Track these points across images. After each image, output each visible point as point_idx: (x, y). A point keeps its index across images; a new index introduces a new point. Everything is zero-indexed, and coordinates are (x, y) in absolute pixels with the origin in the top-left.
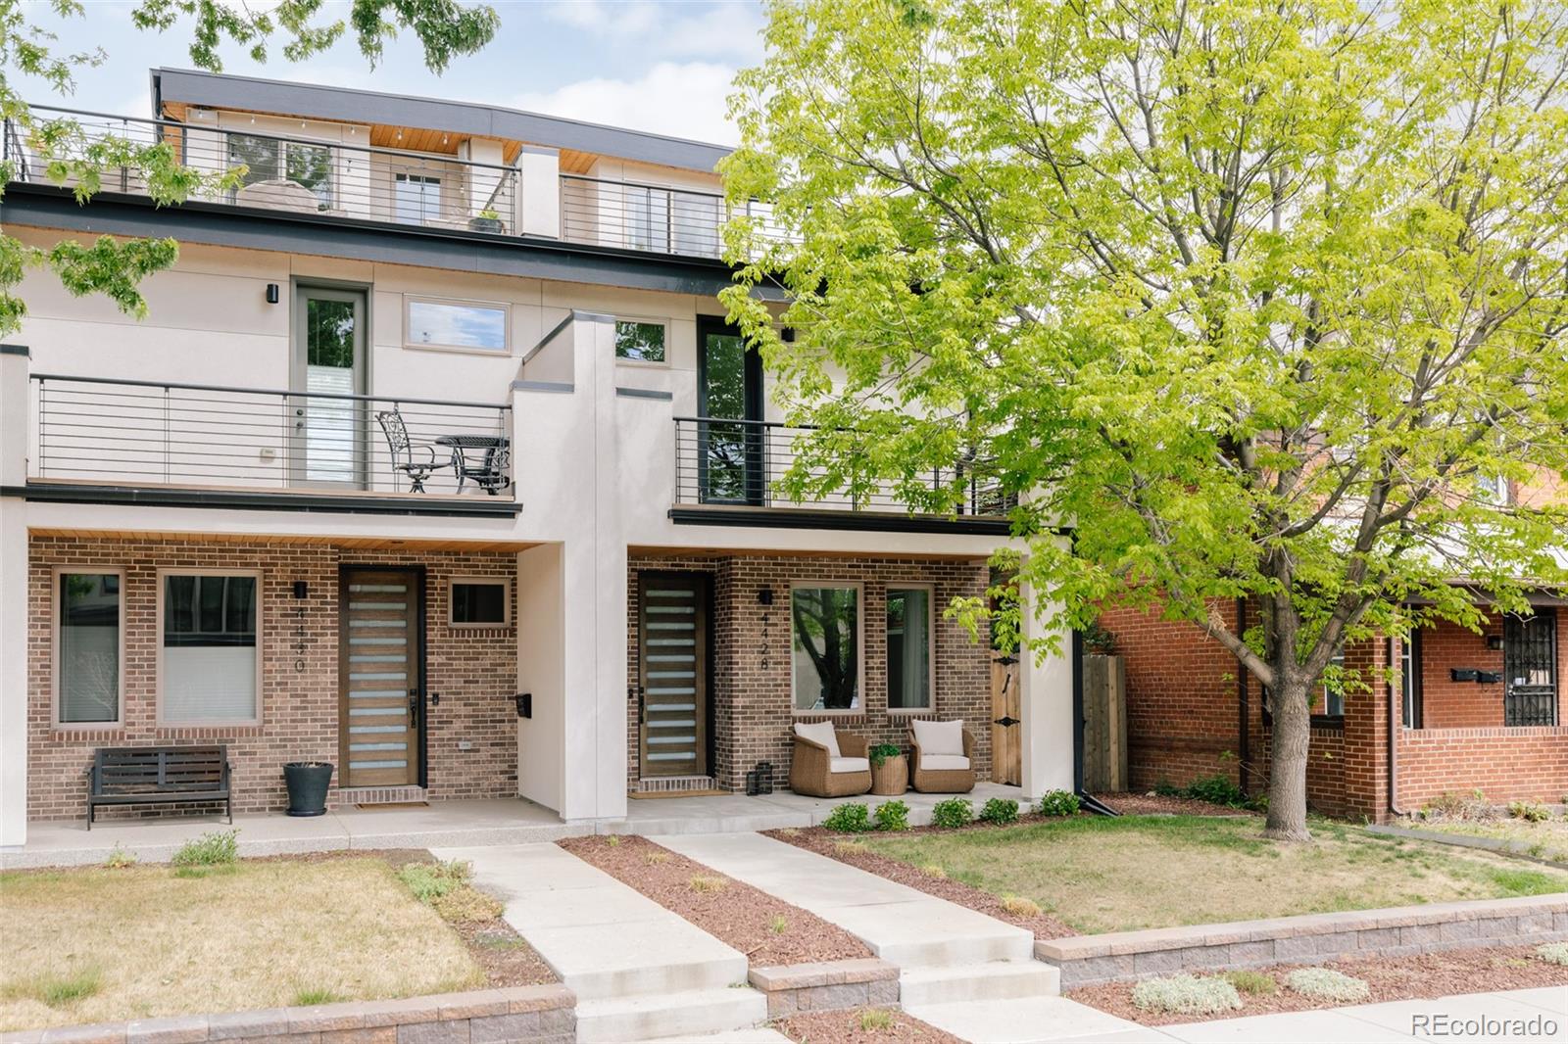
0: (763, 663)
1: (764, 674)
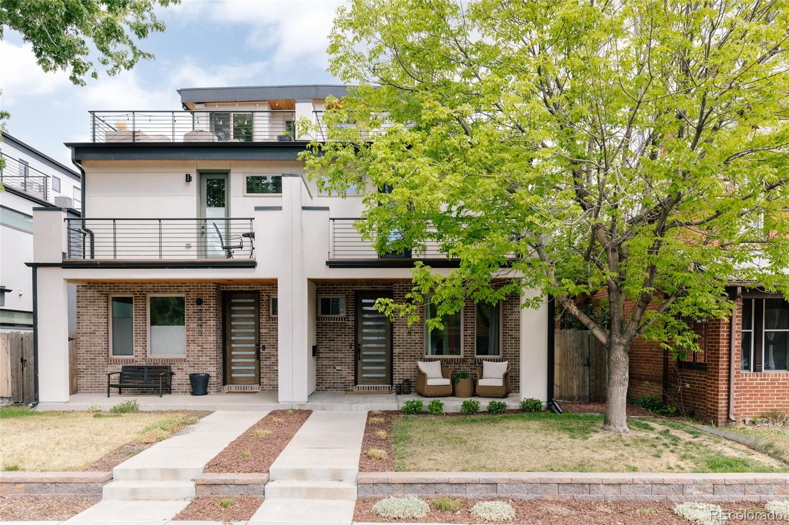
0: (409, 333)
1: (409, 338)
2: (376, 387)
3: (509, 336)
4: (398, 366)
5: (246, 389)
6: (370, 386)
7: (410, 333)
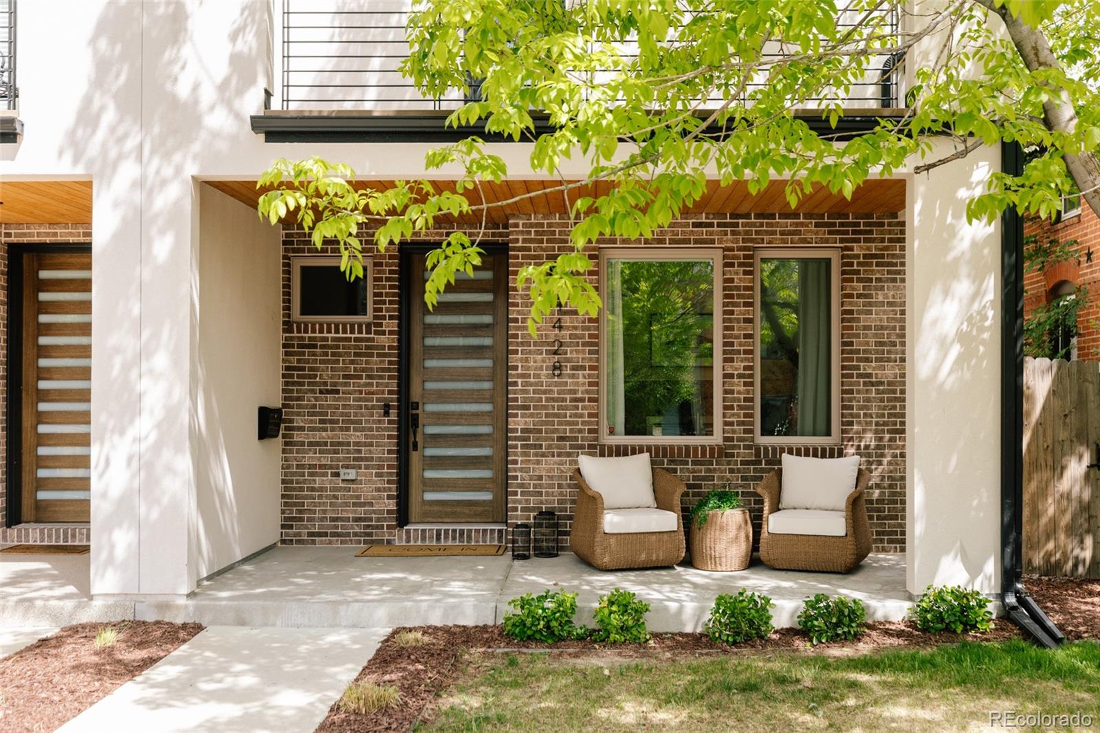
0: (555, 368)
1: (556, 384)
2: (462, 532)
3: (860, 376)
4: (521, 470)
5: (74, 536)
6: (443, 527)
7: (560, 368)
